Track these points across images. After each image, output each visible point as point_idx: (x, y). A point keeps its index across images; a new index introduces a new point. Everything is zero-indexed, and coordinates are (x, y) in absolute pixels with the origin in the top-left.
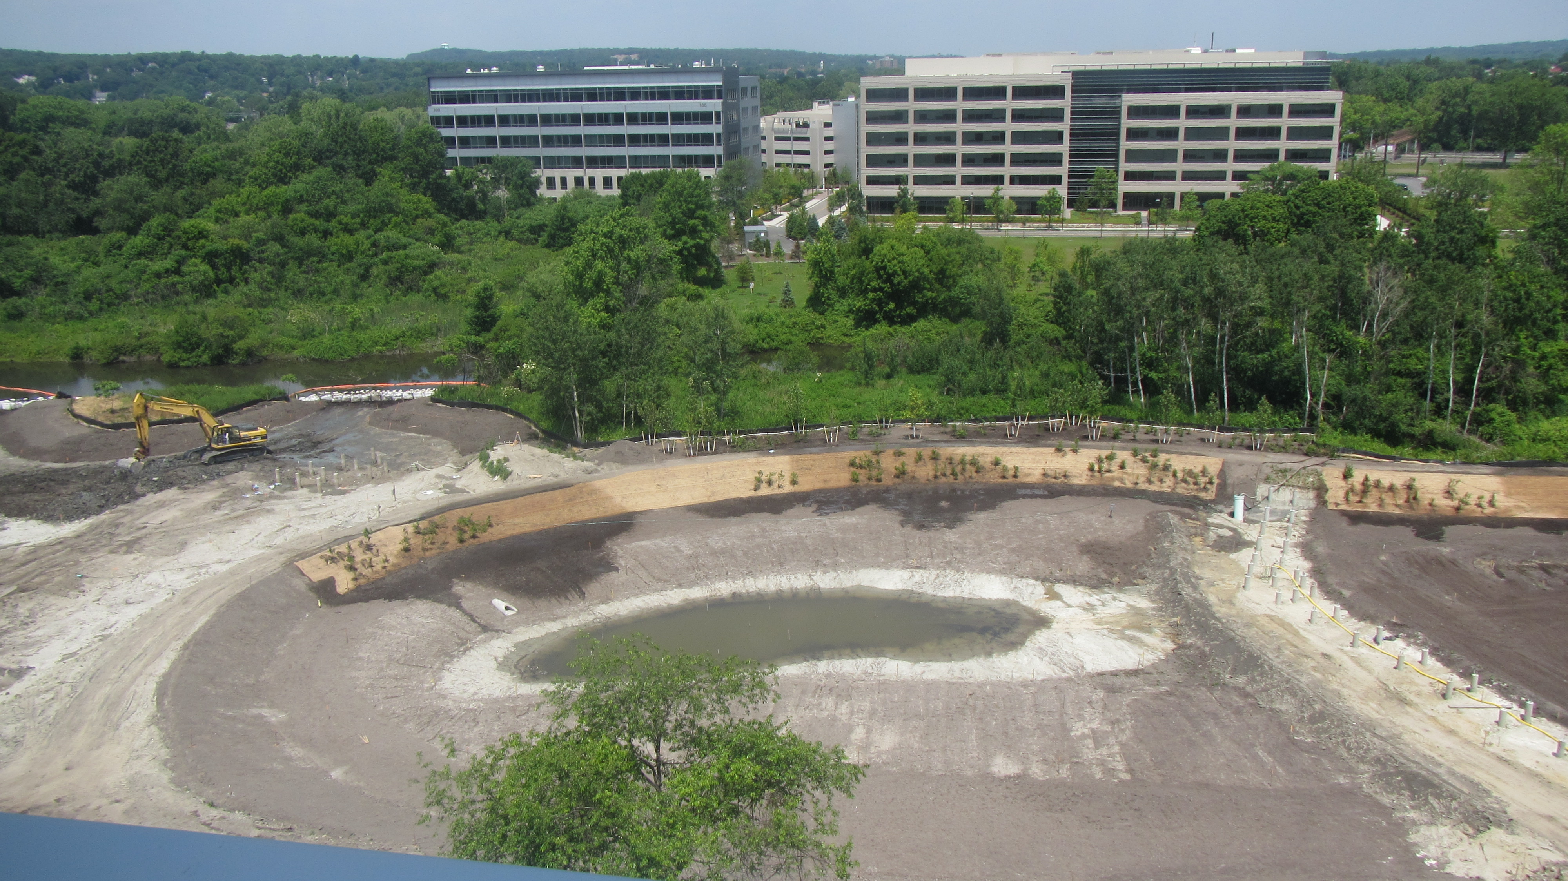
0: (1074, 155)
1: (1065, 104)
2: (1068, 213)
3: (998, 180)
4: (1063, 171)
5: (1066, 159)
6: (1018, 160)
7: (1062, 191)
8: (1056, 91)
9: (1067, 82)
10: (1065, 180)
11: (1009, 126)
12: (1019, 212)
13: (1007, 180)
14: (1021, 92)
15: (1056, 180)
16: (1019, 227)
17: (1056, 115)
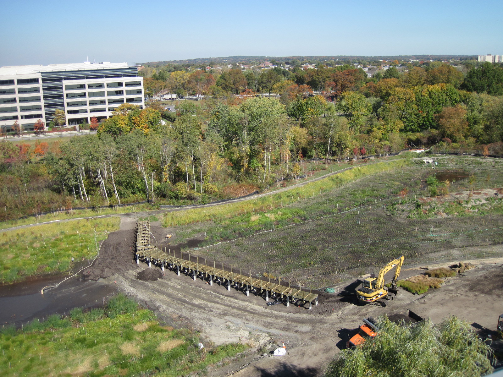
0: (46, 106)
1: (40, 85)
2: (46, 128)
3: (15, 118)
4: (43, 112)
5: (43, 107)
6: (23, 109)
7: (43, 120)
8: (36, 81)
9: (40, 77)
10: (44, 115)
11: (17, 96)
12: (26, 129)
13: (19, 117)
14: (20, 82)
15: (40, 116)
16: (27, 136)
17: (36, 90)
